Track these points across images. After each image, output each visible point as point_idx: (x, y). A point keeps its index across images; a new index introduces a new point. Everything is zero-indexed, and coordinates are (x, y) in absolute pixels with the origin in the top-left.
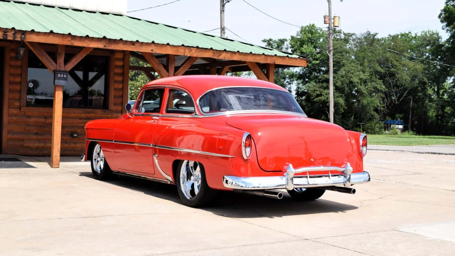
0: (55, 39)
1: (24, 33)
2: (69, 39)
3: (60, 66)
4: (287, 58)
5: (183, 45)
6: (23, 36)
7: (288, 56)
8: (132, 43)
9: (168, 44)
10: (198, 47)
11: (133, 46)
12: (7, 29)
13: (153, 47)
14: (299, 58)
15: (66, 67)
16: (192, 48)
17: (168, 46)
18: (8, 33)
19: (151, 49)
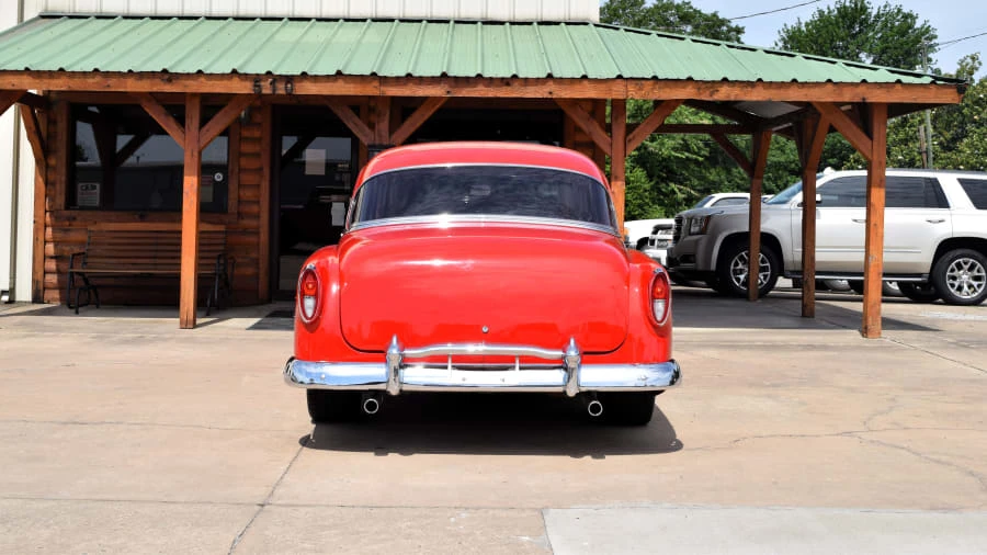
0: (348, 86)
1: (289, 79)
2: (376, 84)
3: (380, 136)
4: (898, 86)
5: (620, 77)
6: (289, 86)
7: (899, 81)
8: (505, 82)
9: (585, 77)
10: (655, 78)
11: (509, 88)
12: (257, 75)
13: (551, 87)
14: (933, 82)
15: (394, 136)
16: (643, 82)
17: (585, 82)
18: (262, 84)
19: (548, 90)
